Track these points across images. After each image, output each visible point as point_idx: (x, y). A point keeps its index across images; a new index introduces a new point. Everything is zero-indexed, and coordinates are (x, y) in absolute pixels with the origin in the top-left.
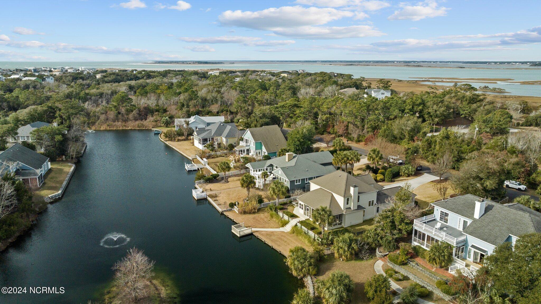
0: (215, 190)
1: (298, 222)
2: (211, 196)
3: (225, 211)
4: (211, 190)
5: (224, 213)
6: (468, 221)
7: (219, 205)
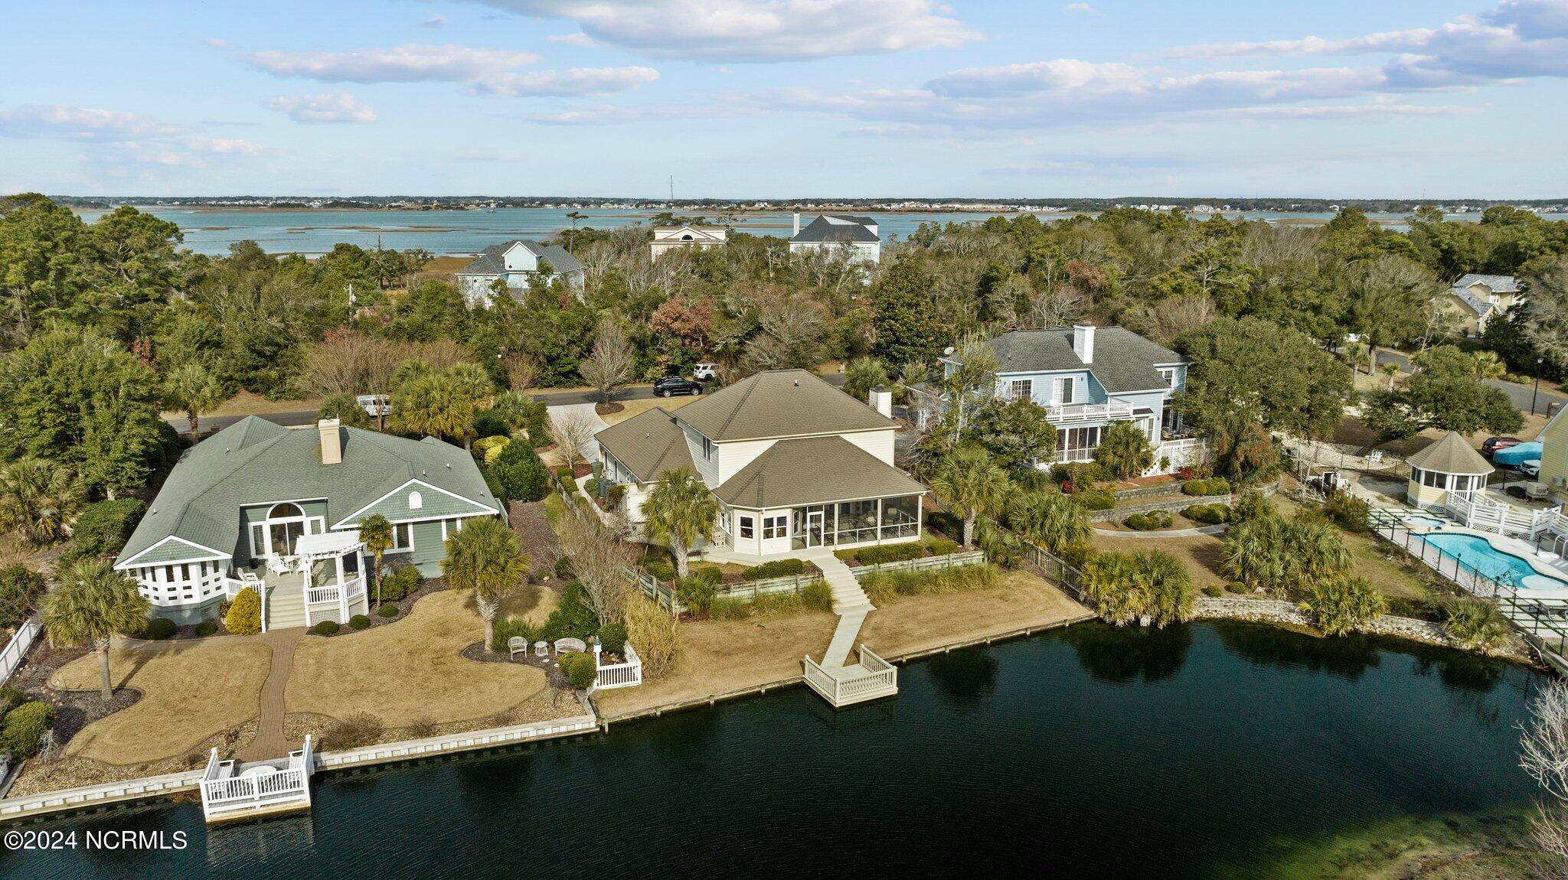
1: (850, 566)
6: (1074, 377)
7: (503, 720)
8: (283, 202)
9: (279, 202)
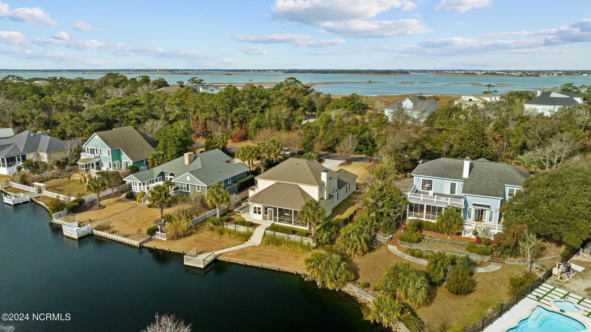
0: (97, 220)
1: (266, 230)
2: (100, 228)
3: (143, 242)
4: (90, 221)
5: (145, 245)
6: (457, 183)
7: (126, 236)
8: (472, 72)
9: (470, 72)
